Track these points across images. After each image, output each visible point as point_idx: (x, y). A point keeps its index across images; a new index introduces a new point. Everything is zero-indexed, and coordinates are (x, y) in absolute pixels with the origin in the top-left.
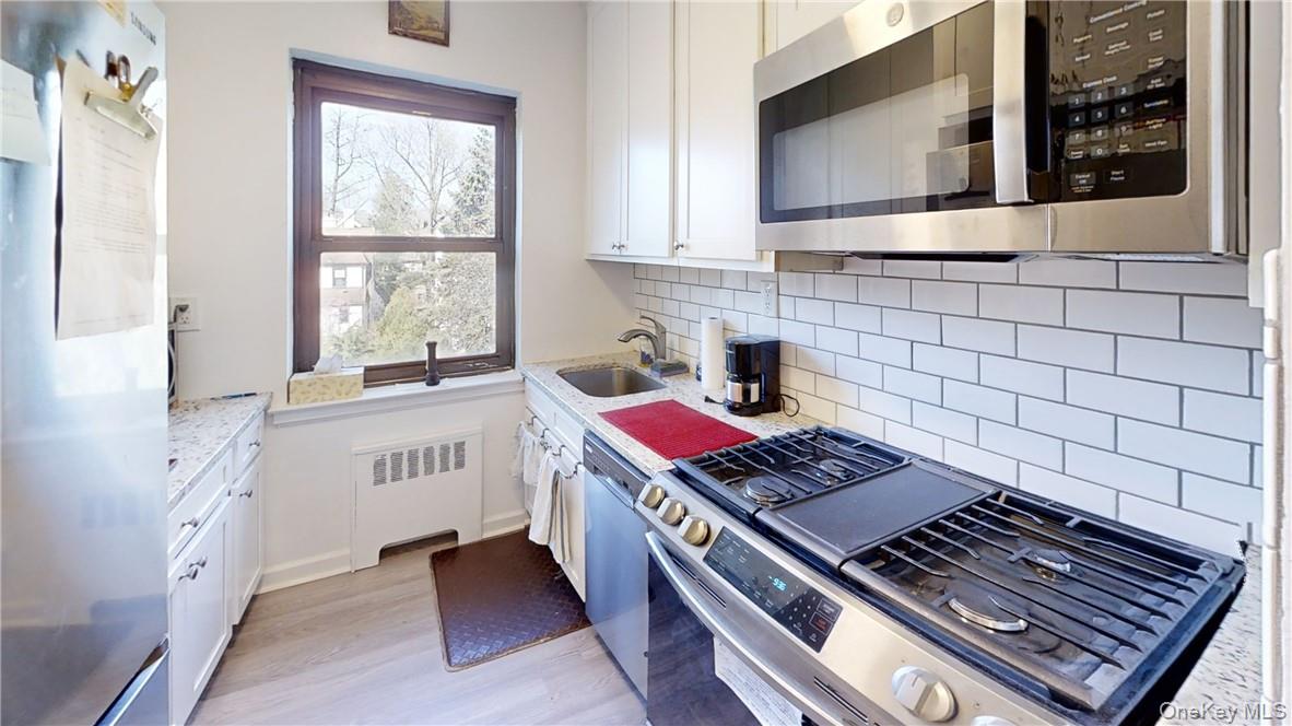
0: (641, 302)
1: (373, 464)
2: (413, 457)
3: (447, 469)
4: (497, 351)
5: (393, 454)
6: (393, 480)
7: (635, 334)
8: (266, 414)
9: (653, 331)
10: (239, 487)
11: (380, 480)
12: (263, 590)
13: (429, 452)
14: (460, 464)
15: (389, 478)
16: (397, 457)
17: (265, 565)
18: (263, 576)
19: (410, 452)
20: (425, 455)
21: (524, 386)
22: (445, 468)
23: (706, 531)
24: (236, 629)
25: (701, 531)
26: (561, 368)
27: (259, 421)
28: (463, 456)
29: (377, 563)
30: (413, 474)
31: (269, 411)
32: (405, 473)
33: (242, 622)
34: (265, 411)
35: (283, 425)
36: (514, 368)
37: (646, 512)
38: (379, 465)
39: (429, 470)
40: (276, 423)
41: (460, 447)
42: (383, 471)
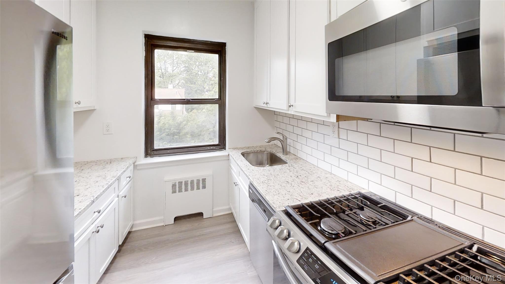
0: (277, 124)
1: (171, 185)
2: (186, 183)
3: (199, 189)
4: (219, 143)
5: (179, 182)
6: (179, 192)
7: (274, 139)
8: (134, 165)
9: (282, 138)
10: (122, 193)
11: (174, 192)
12: (133, 230)
13: (192, 182)
14: (204, 187)
15: (177, 191)
16: (180, 183)
17: (134, 221)
18: (133, 225)
19: (185, 181)
20: (191, 183)
21: (229, 157)
22: (198, 188)
23: (299, 247)
24: (120, 247)
25: (296, 246)
26: (243, 151)
27: (132, 167)
28: (205, 184)
29: (173, 223)
30: (186, 190)
31: (136, 164)
32: (183, 190)
33: (124, 243)
34: (134, 163)
35: (140, 169)
36: (225, 149)
37: (271, 230)
38: (174, 186)
39: (192, 189)
40: (138, 168)
41: (204, 180)
42: (175, 188)
